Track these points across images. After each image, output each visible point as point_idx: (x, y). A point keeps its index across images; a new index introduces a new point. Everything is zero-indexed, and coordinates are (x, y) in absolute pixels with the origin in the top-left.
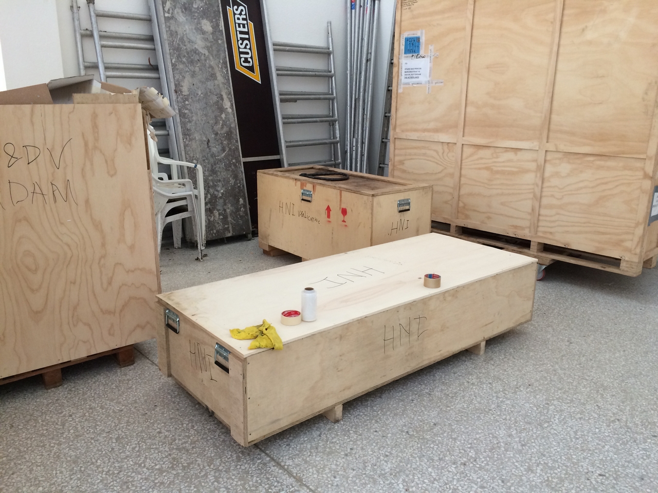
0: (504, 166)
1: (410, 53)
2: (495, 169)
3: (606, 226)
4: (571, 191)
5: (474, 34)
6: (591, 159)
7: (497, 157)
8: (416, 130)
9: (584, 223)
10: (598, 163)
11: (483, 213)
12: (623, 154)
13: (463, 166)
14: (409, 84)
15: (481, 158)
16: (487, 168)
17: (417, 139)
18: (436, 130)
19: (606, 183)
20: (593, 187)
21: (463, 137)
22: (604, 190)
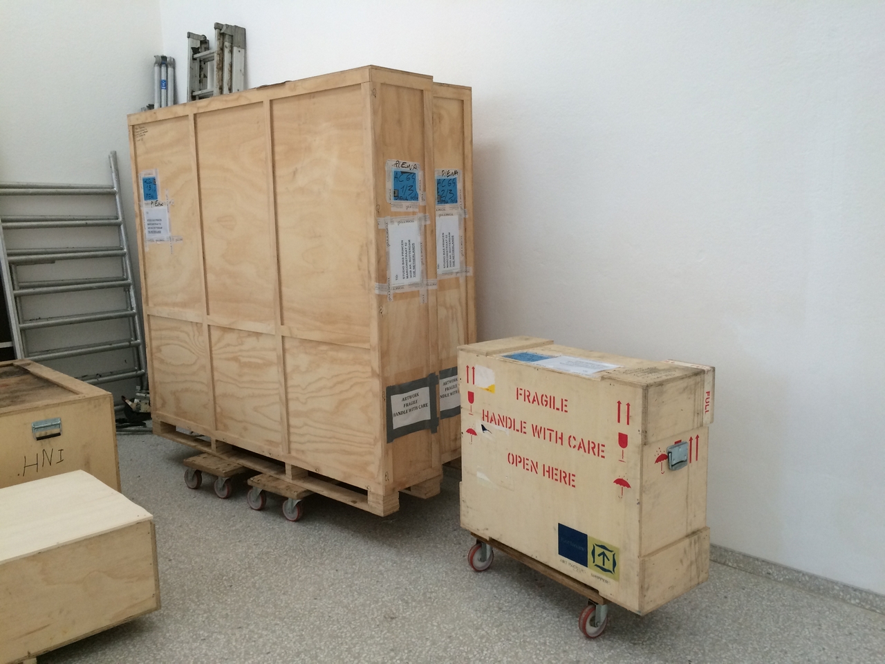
0: (250, 357)
1: (150, 199)
2: (243, 360)
3: (350, 443)
4: (312, 392)
5: (201, 176)
6: (324, 348)
7: (242, 344)
8: (166, 304)
9: (330, 438)
10: (331, 353)
11: (239, 422)
12: (350, 342)
13: (214, 356)
14: (153, 241)
15: (228, 345)
16: (236, 359)
17: (167, 316)
18: (184, 305)
19: (341, 382)
20: (331, 388)
21: (208, 314)
22: (341, 392)
